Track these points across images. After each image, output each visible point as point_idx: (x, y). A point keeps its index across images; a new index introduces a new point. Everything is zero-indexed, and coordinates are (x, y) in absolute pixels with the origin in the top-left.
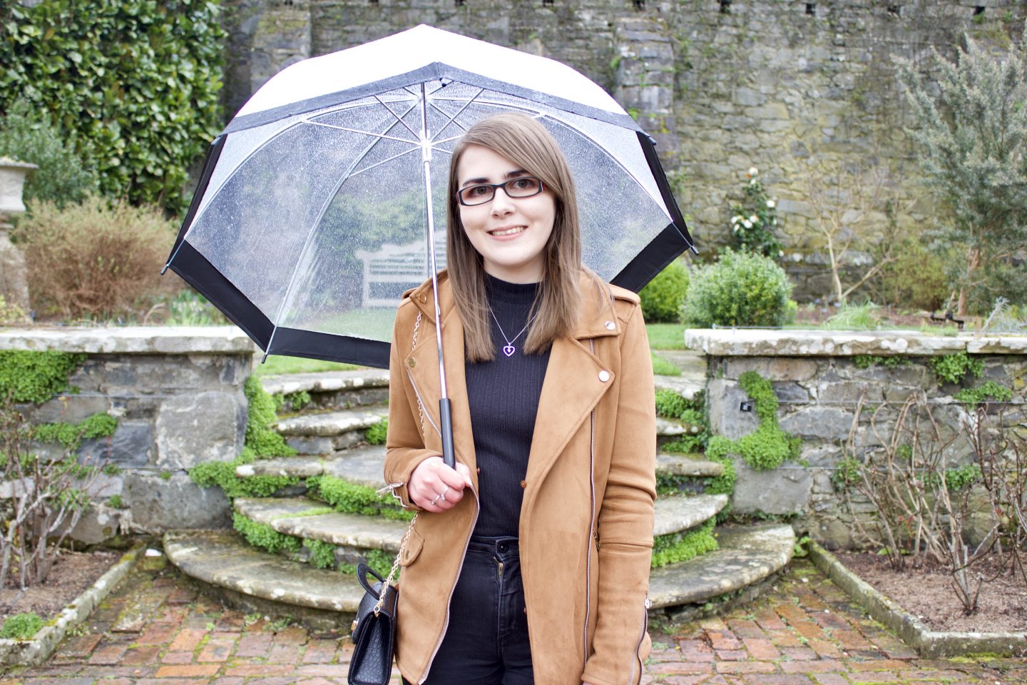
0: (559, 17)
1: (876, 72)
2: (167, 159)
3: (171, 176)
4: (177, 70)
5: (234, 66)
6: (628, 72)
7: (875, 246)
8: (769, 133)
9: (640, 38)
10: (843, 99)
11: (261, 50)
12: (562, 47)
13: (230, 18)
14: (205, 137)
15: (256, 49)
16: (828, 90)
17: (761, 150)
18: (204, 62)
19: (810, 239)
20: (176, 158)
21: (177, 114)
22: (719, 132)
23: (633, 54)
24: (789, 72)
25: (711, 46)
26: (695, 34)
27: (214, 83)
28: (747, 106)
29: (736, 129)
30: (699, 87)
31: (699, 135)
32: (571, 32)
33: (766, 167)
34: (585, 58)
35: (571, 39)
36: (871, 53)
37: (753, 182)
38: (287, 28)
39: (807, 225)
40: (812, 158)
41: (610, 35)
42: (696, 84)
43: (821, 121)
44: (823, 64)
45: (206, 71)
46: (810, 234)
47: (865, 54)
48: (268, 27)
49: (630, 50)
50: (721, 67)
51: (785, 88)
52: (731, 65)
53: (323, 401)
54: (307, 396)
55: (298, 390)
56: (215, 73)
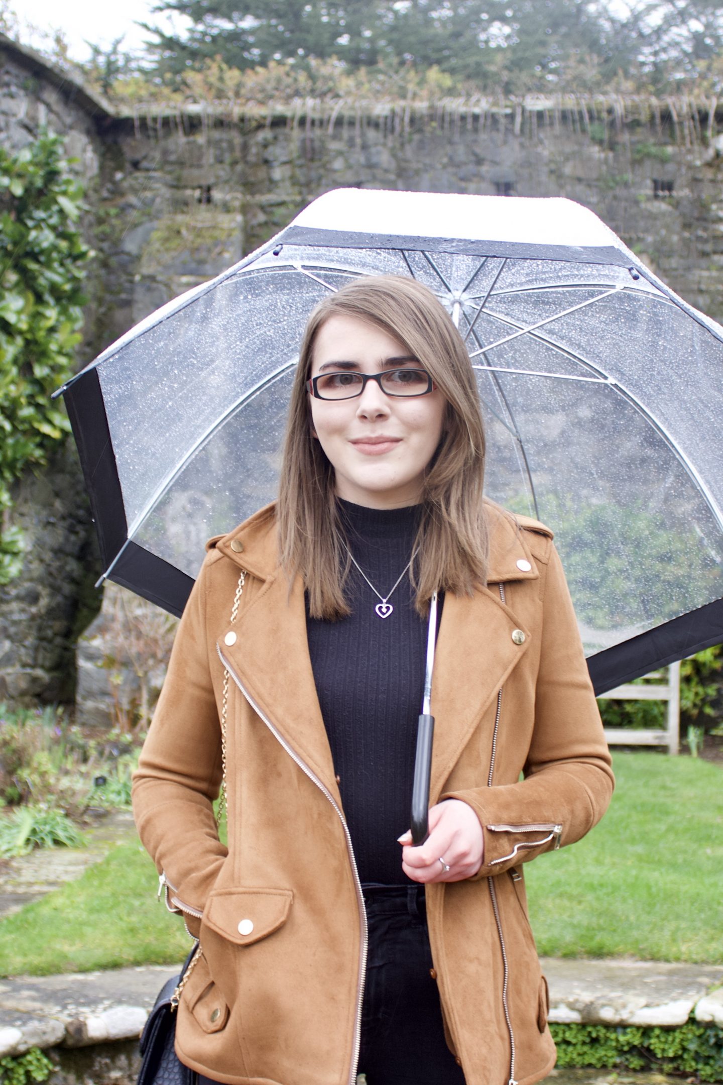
0: (683, 215)
5: (110, 309)
11: (152, 278)
12: (688, 269)
13: (105, 228)
14: (46, 429)
15: (144, 277)
18: (48, 298)
27: (68, 337)
32: (706, 241)
35: (704, 254)
38: (199, 240)
45: (52, 314)
48: (166, 240)
53: (97, 1067)
54: (45, 1061)
55: (14, 1048)
56: (70, 319)
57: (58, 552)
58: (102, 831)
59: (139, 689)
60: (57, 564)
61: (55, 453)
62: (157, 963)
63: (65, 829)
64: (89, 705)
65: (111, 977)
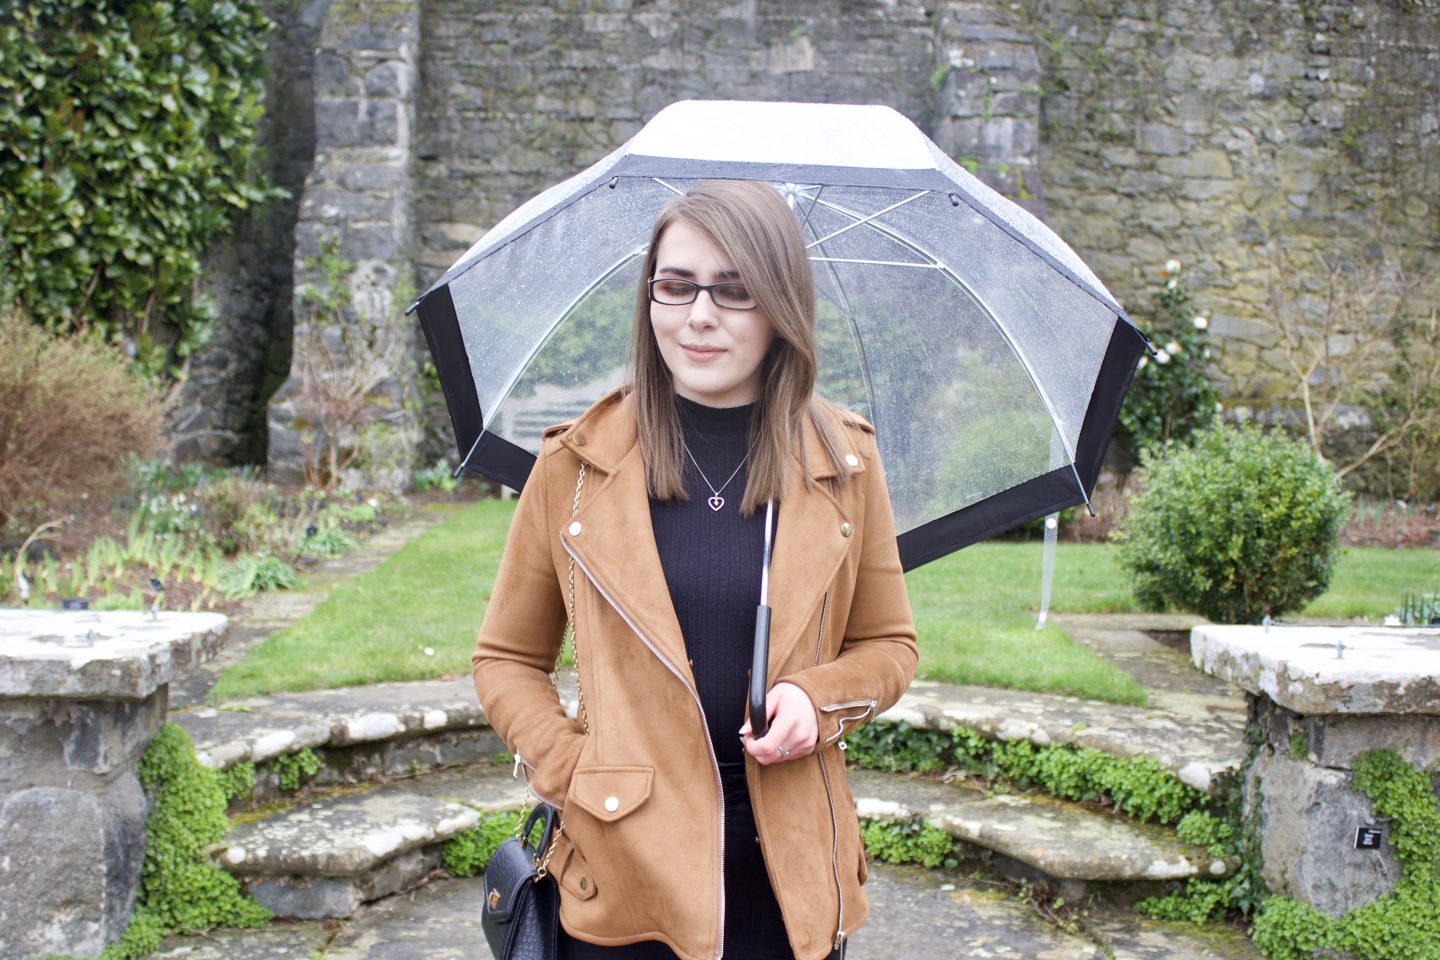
1: (1381, 100)
2: (160, 236)
3: (168, 265)
4: (181, 83)
5: (289, 81)
6: (962, 93)
7: (1375, 396)
8: (1197, 201)
9: (982, 36)
10: (1325, 145)
11: (332, 52)
12: (847, 51)
14: (233, 199)
15: (326, 51)
16: (1299, 129)
17: (1183, 231)
18: (232, 70)
19: (1265, 381)
20: (178, 235)
21: (179, 158)
22: (1113, 198)
23: (970, 63)
24: (1233, 97)
25: (1102, 51)
26: (1073, 31)
27: (250, 107)
28: (1161, 155)
29: (1142, 194)
30: (1079, 122)
31: (1079, 203)
32: (863, 25)
33: (1192, 259)
34: (886, 70)
35: (862, 38)
36: (1374, 66)
37: (1173, 284)
38: (378, 15)
39: (1259, 358)
40: (1271, 245)
41: (929, 32)
42: (1074, 117)
43: (1286, 182)
44: (1292, 84)
45: (236, 86)
46: (1264, 374)
47: (1362, 67)
48: (345, 14)
49: (965, 56)
50: (1117, 87)
51: (1226, 124)
52: (1135, 84)
53: (355, 765)
54: (314, 758)
55: (290, 747)
56: (253, 91)
57: (245, 318)
58: (316, 577)
59: (328, 448)
60: (244, 329)
61: (239, 222)
62: (396, 680)
63: (286, 574)
64: (281, 464)
65: (358, 691)
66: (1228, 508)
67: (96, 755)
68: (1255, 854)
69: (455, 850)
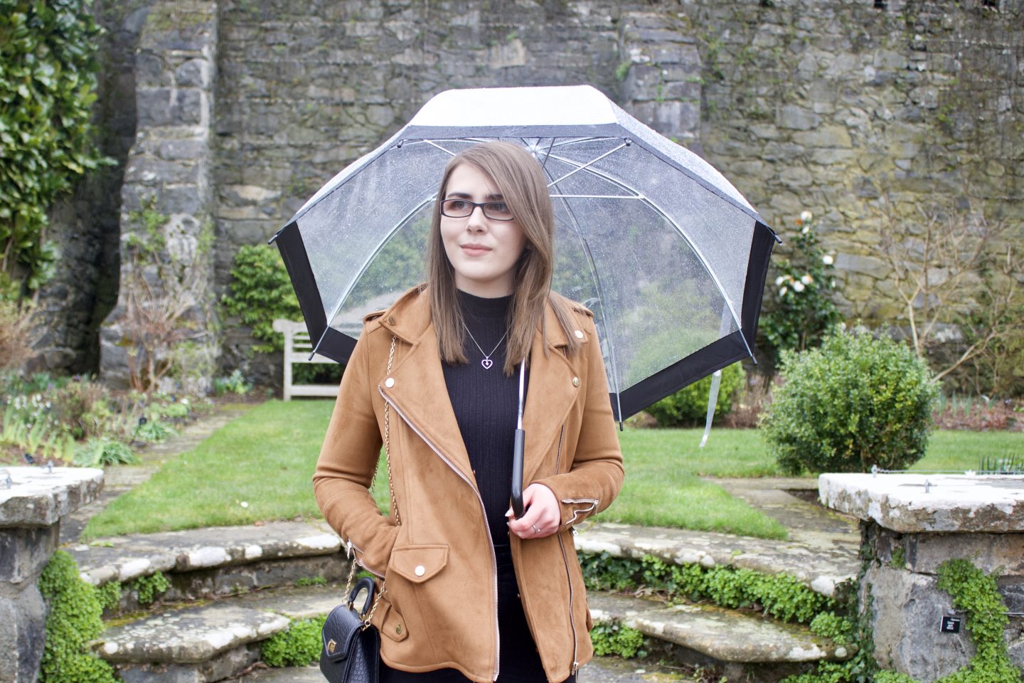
0: (547, 10)
1: (967, 86)
2: (17, 195)
3: (23, 218)
4: (32, 75)
5: (115, 74)
6: (641, 82)
7: (965, 316)
8: (824, 165)
9: (656, 38)
10: (924, 121)
11: (150, 51)
12: (550, 51)
13: (111, 11)
14: (73, 166)
15: (143, 51)
16: (903, 109)
17: (814, 188)
18: (71, 65)
19: (880, 305)
20: (30, 194)
21: (31, 134)
22: (759, 163)
23: (647, 59)
24: (851, 84)
25: (749, 49)
26: (727, 34)
27: (86, 96)
28: (796, 130)
29: (781, 160)
30: (732, 104)
31: (732, 168)
32: (563, 30)
33: (821, 211)
34: (581, 65)
35: (562, 40)
36: (961, 60)
37: (806, 230)
38: (185, 23)
39: (874, 287)
40: (882, 200)
41: (615, 35)
42: (727, 100)
43: (893, 150)
44: (897, 74)
45: (74, 78)
46: (878, 300)
47: (952, 61)
48: (159, 22)
49: (643, 54)
50: (761, 77)
51: (846, 105)
52: (775, 75)
53: (194, 586)
54: (164, 580)
55: (146, 571)
56: (88, 82)
57: (81, 260)
58: (147, 455)
59: (148, 361)
60: (80, 269)
61: (77, 185)
63: (125, 453)
64: (110, 373)
65: (192, 533)
66: (848, 394)
67: (12, 569)
68: (868, 640)
69: (272, 647)
